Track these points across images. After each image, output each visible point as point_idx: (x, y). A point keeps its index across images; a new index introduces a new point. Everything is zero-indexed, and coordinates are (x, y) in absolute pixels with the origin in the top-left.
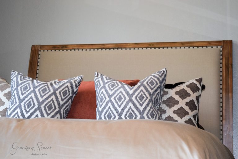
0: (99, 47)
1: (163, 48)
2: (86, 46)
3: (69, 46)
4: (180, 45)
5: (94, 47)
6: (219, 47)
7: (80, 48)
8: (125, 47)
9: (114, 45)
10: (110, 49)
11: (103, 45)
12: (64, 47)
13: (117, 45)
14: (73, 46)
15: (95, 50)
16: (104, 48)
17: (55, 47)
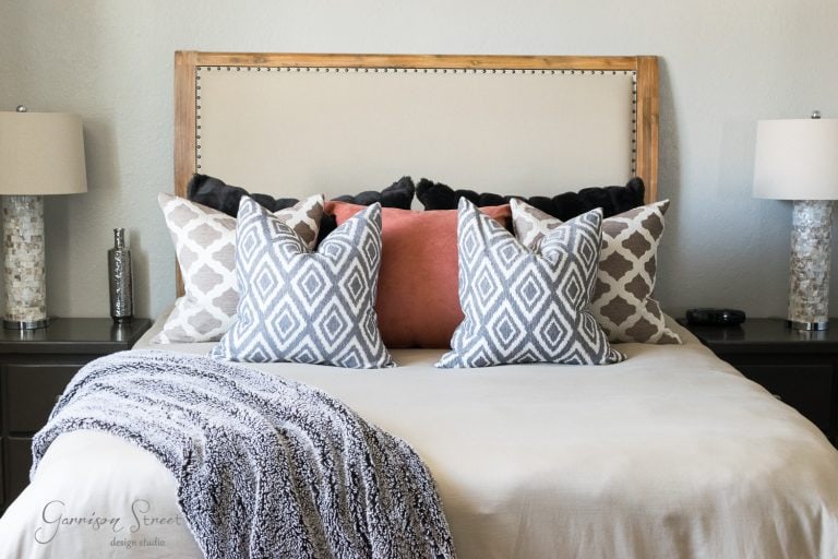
0: (348, 64)
1: (504, 70)
2: (315, 58)
3: (271, 58)
4: (542, 64)
5: (337, 62)
6: (630, 73)
7: (301, 64)
8: (412, 64)
9: (386, 59)
10: (376, 68)
11: (359, 56)
12: (259, 59)
13: (392, 59)
14: (282, 57)
15: (340, 70)
16: (361, 67)
17: (237, 60)
